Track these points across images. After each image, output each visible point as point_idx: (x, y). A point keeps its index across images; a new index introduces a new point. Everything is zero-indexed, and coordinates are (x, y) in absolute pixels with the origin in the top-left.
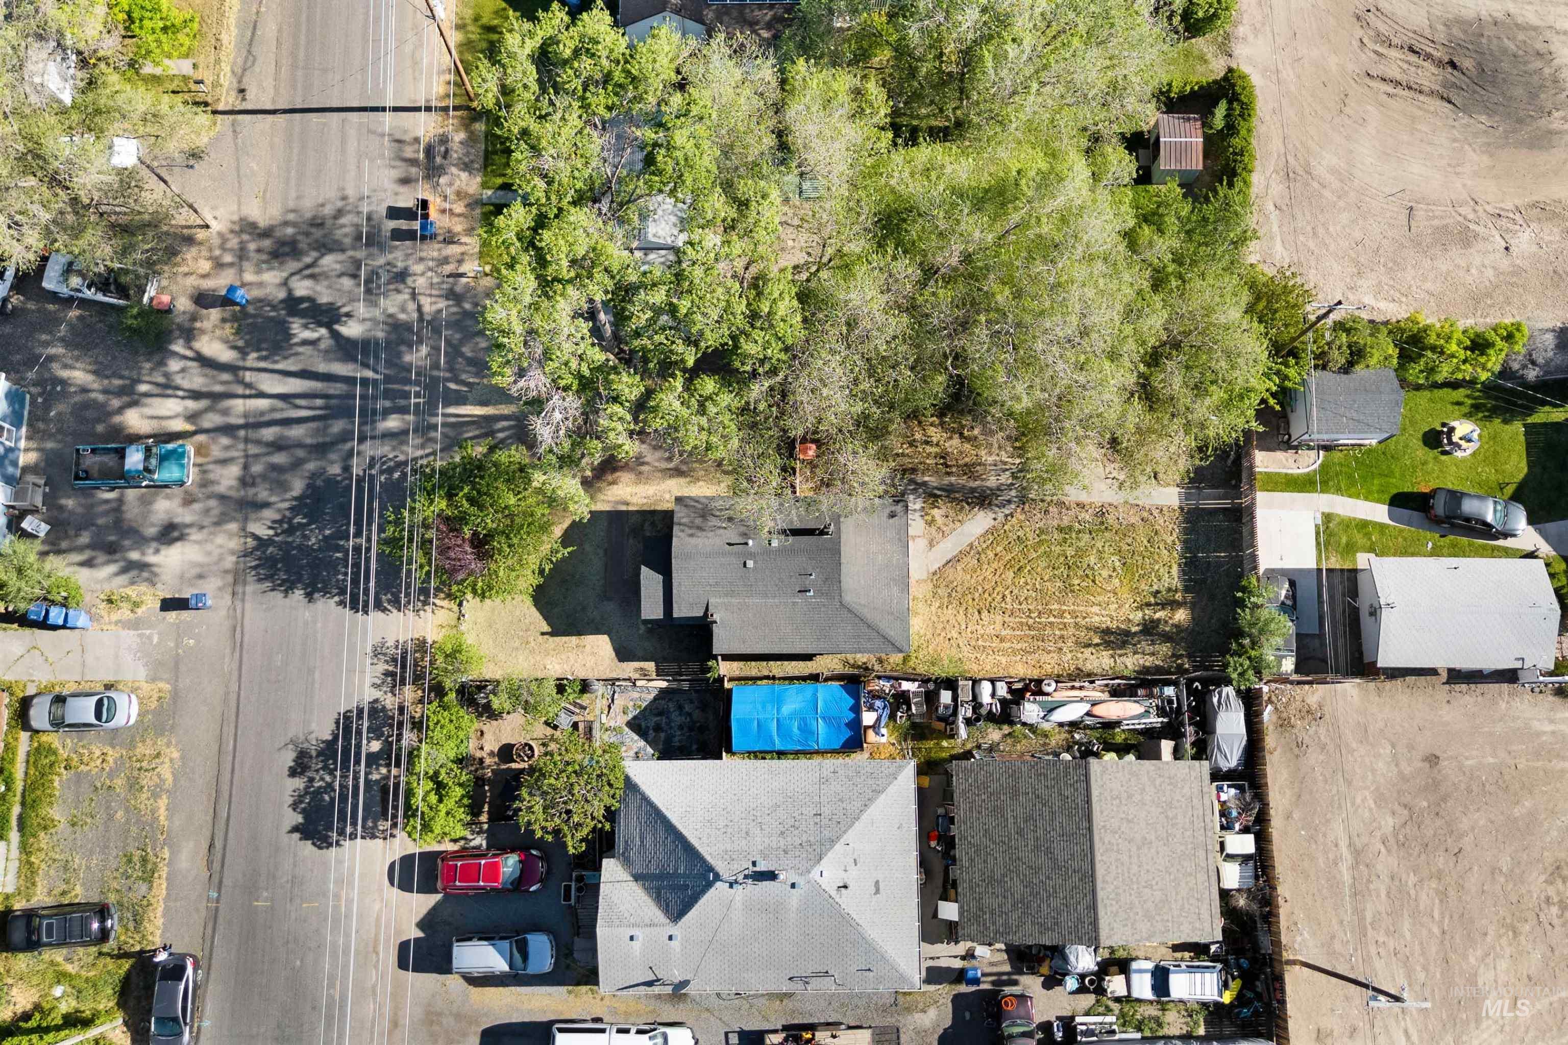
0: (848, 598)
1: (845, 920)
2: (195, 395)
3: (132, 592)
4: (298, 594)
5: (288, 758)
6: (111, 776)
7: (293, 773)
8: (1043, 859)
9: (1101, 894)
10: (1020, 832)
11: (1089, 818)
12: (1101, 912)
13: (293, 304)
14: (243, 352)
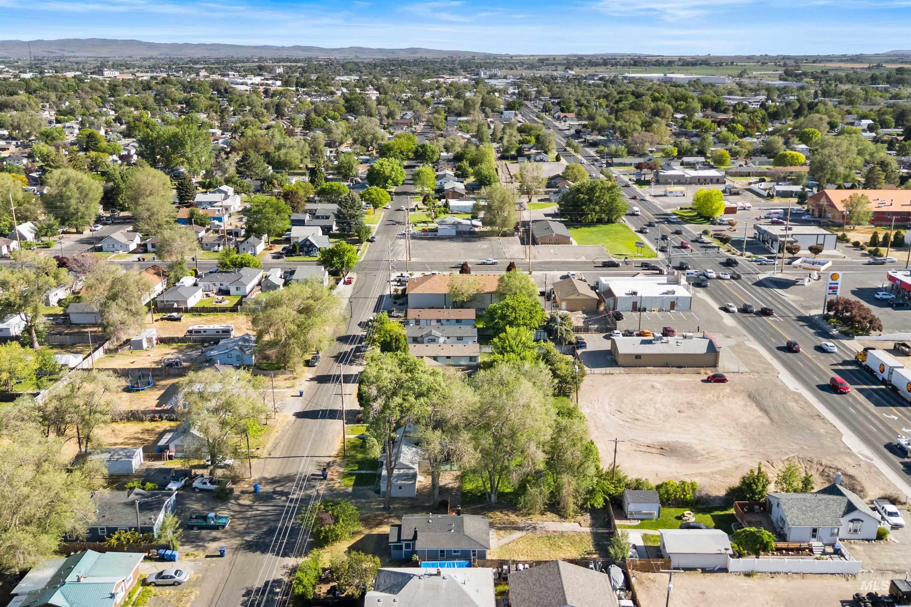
0: (466, 533)
1: (463, 592)
2: (234, 511)
3: (195, 553)
4: (258, 553)
5: (244, 592)
6: (171, 598)
7: (244, 596)
8: (543, 589)
9: (566, 592)
10: (534, 585)
11: (559, 574)
12: (567, 596)
13: (275, 492)
14: (254, 502)
